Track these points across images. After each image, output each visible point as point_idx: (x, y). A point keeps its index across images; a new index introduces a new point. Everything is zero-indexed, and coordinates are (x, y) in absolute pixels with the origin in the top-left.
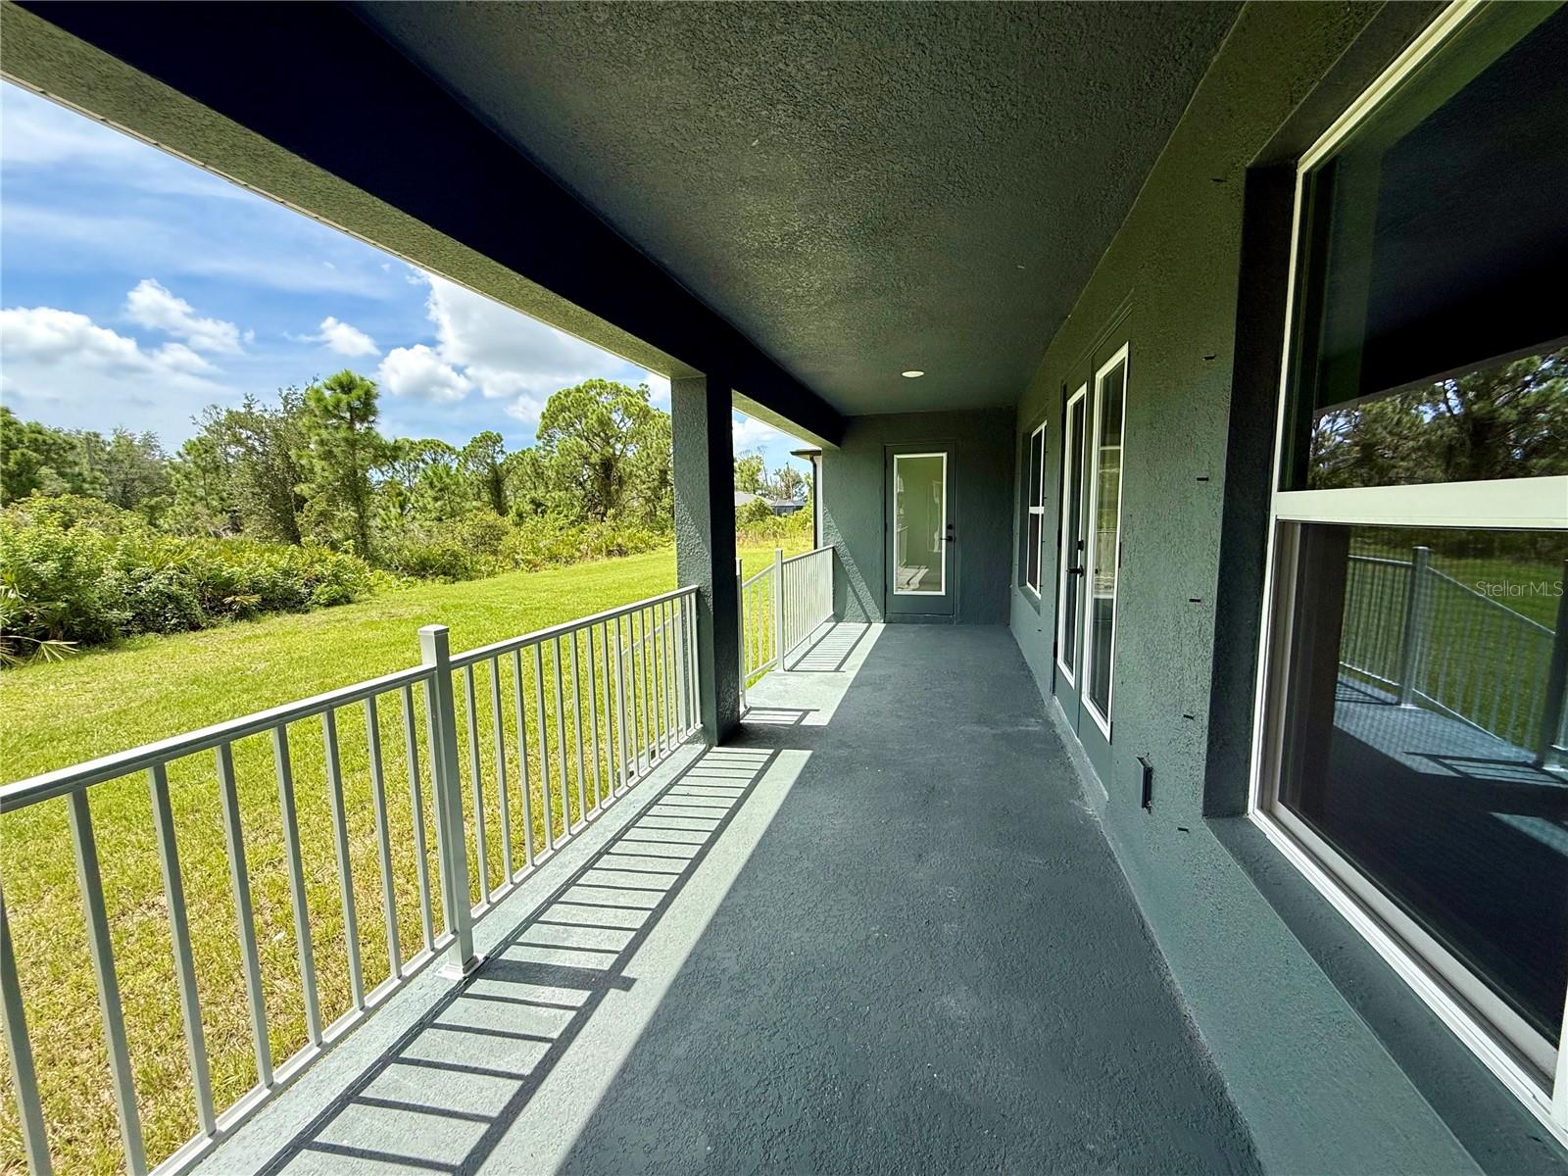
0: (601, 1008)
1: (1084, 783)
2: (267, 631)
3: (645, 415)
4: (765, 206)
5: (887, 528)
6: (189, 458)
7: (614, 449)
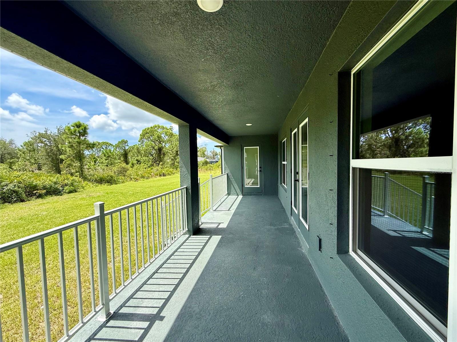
0: (153, 328)
1: (301, 243)
2: (47, 202)
3: (172, 135)
4: (206, 77)
5: (242, 168)
6: (25, 147)
7: (162, 145)
